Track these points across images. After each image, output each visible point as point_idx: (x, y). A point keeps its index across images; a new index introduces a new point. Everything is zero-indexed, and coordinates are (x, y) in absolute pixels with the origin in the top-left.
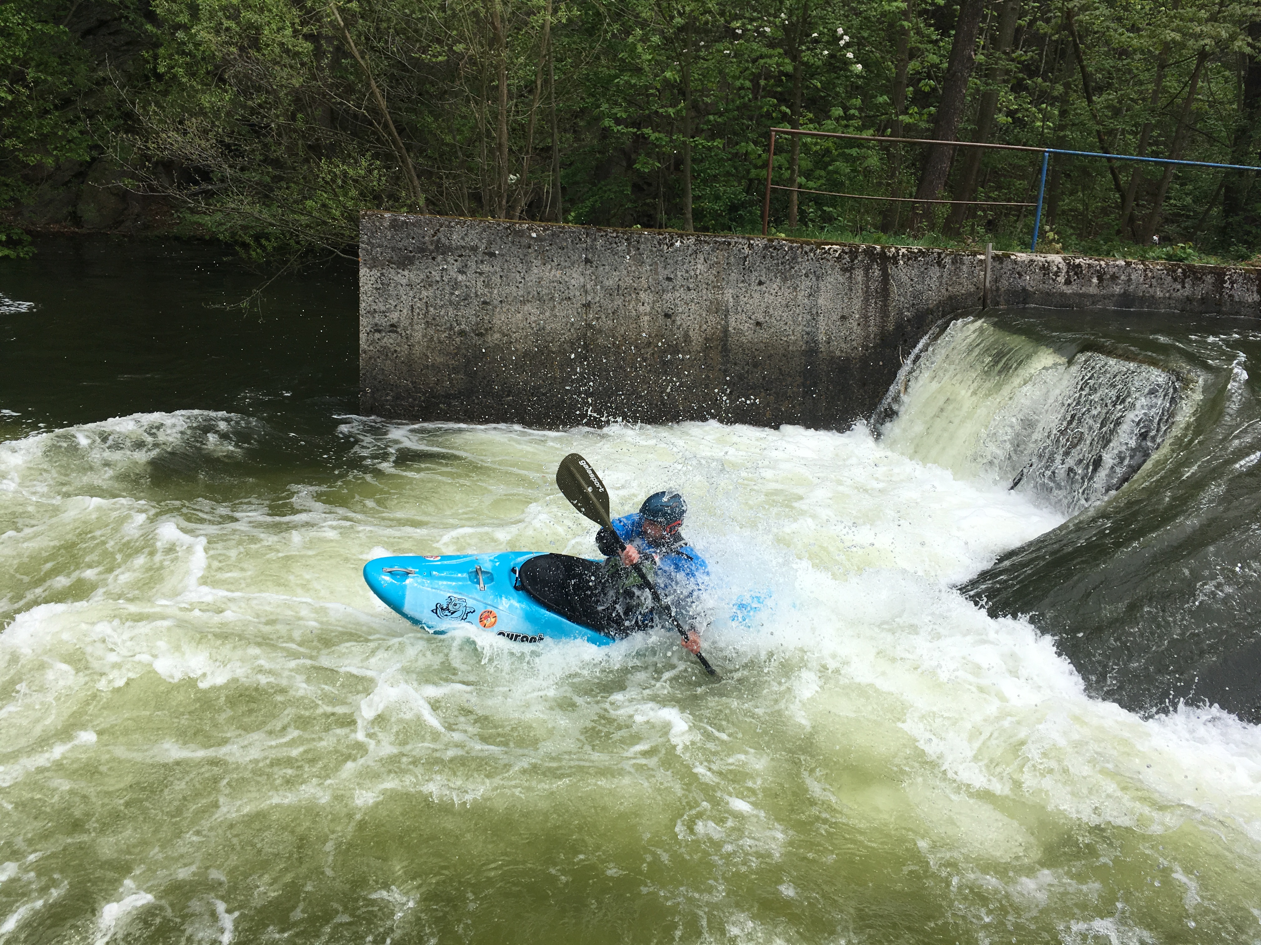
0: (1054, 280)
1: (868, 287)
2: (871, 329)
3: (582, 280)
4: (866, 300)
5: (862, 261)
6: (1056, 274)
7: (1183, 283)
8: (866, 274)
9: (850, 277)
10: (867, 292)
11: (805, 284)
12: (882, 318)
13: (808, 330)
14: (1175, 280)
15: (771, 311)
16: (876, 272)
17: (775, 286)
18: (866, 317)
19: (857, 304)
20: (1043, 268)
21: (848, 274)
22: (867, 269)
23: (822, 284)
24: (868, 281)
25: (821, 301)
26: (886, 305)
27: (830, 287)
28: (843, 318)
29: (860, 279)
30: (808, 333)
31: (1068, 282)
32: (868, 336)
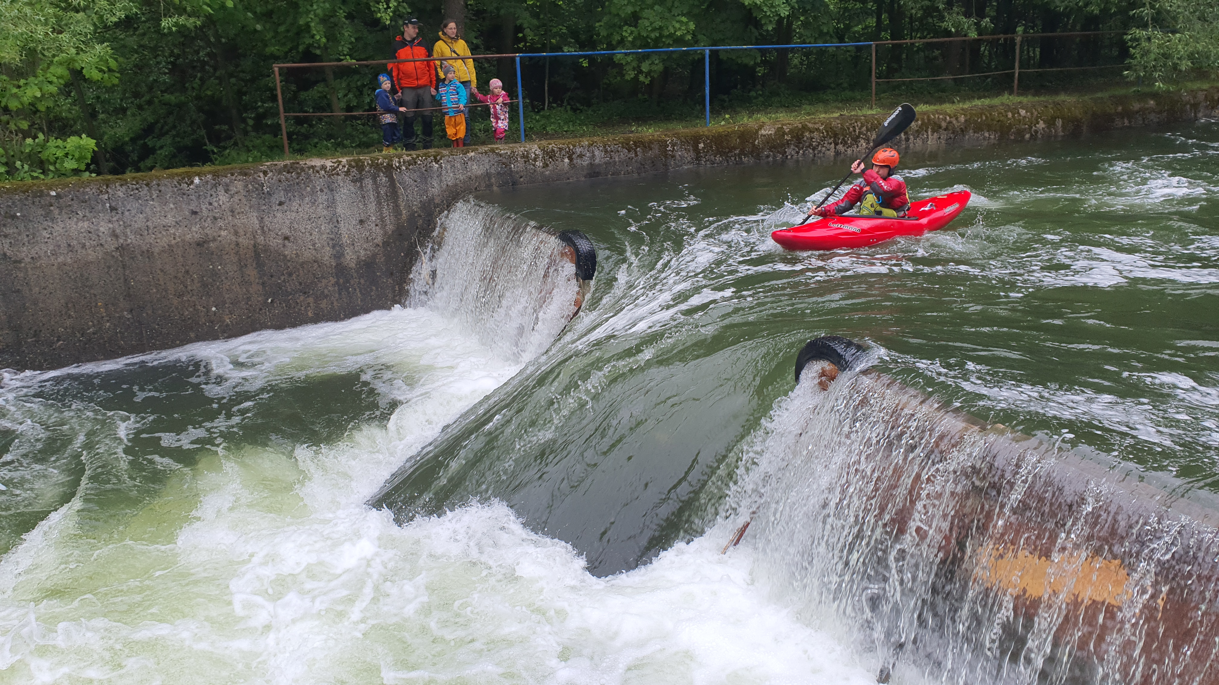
0: (534, 165)
1: (378, 193)
2: (387, 228)
3: (111, 226)
4: (379, 203)
5: (369, 172)
6: (535, 160)
7: (636, 153)
8: (375, 182)
9: (361, 186)
10: (378, 197)
11: (322, 198)
12: (396, 216)
13: (331, 236)
14: (629, 151)
15: (296, 226)
16: (383, 179)
17: (294, 204)
18: (382, 219)
19: (372, 207)
20: (523, 156)
21: (358, 184)
22: (374, 178)
23: (337, 197)
24: (377, 188)
25: (339, 210)
26: (397, 206)
27: (345, 197)
28: (361, 222)
29: (370, 186)
30: (332, 239)
31: (546, 165)
32: (386, 233)
